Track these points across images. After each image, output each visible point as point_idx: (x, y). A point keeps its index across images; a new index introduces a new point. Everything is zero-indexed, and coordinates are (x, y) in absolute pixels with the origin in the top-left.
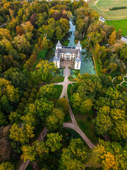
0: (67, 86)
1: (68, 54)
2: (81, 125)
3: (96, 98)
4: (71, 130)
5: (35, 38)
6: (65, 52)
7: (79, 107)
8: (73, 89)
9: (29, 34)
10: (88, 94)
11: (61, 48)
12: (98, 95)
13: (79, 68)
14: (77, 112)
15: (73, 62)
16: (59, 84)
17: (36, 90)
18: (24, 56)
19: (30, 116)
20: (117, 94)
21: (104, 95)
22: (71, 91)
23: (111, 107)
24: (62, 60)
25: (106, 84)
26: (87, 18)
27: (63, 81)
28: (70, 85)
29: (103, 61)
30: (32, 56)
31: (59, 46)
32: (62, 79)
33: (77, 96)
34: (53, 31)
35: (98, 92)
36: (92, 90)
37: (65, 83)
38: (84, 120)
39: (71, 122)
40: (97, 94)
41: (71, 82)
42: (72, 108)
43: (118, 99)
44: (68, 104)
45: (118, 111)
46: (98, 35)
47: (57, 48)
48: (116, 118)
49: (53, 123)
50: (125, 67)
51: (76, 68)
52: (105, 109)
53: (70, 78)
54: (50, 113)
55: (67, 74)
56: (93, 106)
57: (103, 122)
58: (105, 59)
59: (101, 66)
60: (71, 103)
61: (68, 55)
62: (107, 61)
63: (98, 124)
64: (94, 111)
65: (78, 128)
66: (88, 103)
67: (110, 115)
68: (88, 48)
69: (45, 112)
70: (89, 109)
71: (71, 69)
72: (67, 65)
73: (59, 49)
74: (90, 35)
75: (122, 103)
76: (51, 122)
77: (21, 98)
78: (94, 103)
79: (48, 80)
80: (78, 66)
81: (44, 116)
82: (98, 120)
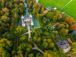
0: (30, 33)
1: (27, 20)
3: (42, 37)
4: (36, 50)
7: (36, 41)
8: (33, 35)
9: (7, 14)
11: (24, 18)
12: (42, 35)
13: (33, 25)
14: (36, 43)
15: (30, 22)
16: (27, 33)
17: (18, 39)
19: (20, 51)
20: (48, 34)
21: (44, 35)
23: (47, 39)
24: (25, 22)
25: (44, 30)
26: (31, 2)
27: (28, 32)
28: (31, 33)
29: (41, 20)
30: (12, 24)
32: (27, 31)
33: (35, 38)
34: (18, 10)
36: (39, 35)
37: (29, 32)
38: (39, 45)
39: (35, 47)
41: (31, 31)
42: (34, 42)
43: (49, 35)
45: (49, 40)
46: (37, 9)
47: (22, 18)
48: (49, 42)
50: (49, 20)
51: (32, 25)
52: (45, 40)
53: (31, 30)
54: (27, 47)
55: (29, 28)
56: (41, 40)
59: (41, 22)
60: (33, 40)
63: (44, 45)
65: (38, 48)
66: (39, 39)
67: (47, 42)
68: (35, 15)
69: (25, 47)
71: (30, 25)
72: (28, 24)
74: (34, 10)
75: (50, 36)
76: (28, 50)
77: (13, 44)
79: (22, 33)
81: (25, 49)
82: (44, 44)
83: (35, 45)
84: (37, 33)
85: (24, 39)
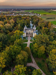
2: (39, 64)
3: (47, 46)
6: (28, 30)
9: (12, 24)
15: (32, 34)
24: (27, 34)
25: (51, 40)
26: (37, 19)
27: (27, 42)
28: (31, 44)
30: (13, 31)
36: (44, 41)
39: (32, 62)
47: (25, 28)
53: (31, 40)
55: (29, 39)
57: (54, 59)
62: (49, 32)
66: (42, 48)
69: (15, 53)
70: (43, 53)
71: (32, 37)
76: (19, 58)
80: (34, 35)
83: (34, 60)
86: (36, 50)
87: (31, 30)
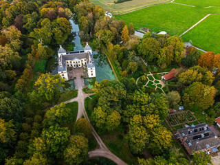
0: (83, 102)
1: (76, 60)
2: (113, 148)
3: (123, 108)
4: (101, 158)
5: (25, 46)
6: (72, 59)
7: (104, 125)
8: (92, 104)
9: (15, 43)
10: (112, 105)
11: (65, 54)
12: (124, 103)
13: (94, 75)
14: (104, 131)
15: (84, 68)
16: (72, 100)
17: (40, 117)
18: (14, 73)
19: (38, 157)
20: (145, 98)
21: (131, 102)
22: (90, 106)
23: (143, 115)
24: (70, 69)
25: (130, 89)
26: (90, 15)
27: (76, 96)
28: (87, 100)
29: (121, 62)
30: (26, 71)
31: (62, 53)
33: (99, 112)
34: (49, 34)
35: (123, 100)
36: (115, 99)
37: (81, 98)
38: (115, 139)
39: (99, 148)
40: (122, 103)
41: (87, 95)
42: (97, 129)
43: (148, 103)
44: (90, 125)
45: (151, 117)
46: (108, 32)
47: (59, 55)
48: (151, 126)
49: (74, 156)
50: (146, 64)
51: (90, 76)
52: (137, 118)
53: (85, 90)
54: (67, 144)
55: (80, 85)
56: (122, 119)
57: (138, 135)
58: (122, 58)
59: (120, 68)
60: (93, 123)
61: (76, 62)
62: (125, 61)
63: (132, 139)
64: (125, 125)
65: (110, 153)
66: (115, 116)
67: (144, 125)
68: (100, 49)
69: (59, 145)
70: (117, 124)
71: (85, 77)
72: (78, 75)
73: (63, 56)
74: (99, 34)
75: (154, 106)
76: (70, 156)
78: (121, 115)
79: (56, 99)
80: (92, 72)
81: (59, 150)
82: (132, 135)
83: (100, 142)
84: (107, 94)
85: (57, 113)
86: (103, 121)
87: (80, 58)
